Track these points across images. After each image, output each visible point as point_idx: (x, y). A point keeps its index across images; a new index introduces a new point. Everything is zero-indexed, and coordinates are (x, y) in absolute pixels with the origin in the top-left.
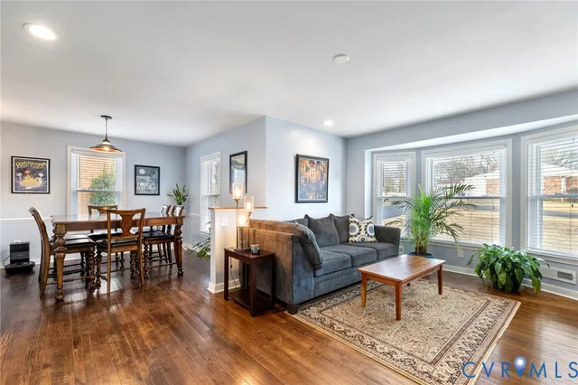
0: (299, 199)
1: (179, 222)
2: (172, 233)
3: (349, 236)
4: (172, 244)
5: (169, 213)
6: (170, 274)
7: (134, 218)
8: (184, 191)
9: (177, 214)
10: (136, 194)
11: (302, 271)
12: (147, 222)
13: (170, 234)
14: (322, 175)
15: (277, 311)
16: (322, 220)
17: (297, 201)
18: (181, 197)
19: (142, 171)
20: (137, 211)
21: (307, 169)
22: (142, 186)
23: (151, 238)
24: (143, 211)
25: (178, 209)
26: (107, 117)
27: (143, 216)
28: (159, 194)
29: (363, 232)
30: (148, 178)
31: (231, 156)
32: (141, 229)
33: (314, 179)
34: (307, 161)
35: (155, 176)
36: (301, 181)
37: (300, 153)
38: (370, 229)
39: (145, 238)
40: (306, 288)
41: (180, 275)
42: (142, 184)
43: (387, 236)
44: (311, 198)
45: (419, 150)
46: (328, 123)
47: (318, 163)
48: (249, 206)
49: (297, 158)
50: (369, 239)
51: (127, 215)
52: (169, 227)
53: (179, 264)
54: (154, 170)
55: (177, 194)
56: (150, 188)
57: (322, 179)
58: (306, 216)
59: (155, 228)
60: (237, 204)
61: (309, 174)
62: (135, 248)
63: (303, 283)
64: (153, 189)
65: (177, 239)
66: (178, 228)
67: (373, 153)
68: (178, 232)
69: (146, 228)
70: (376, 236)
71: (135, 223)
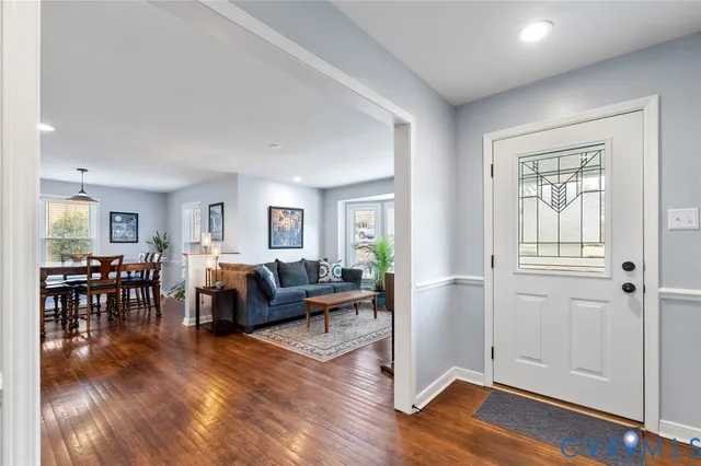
0: (273, 245)
1: (156, 267)
2: (151, 278)
3: (319, 278)
4: (150, 288)
5: (148, 260)
6: (149, 315)
7: (113, 263)
8: (165, 238)
9: (155, 260)
10: (111, 242)
11: (256, 300)
12: (125, 268)
13: (148, 280)
14: (297, 224)
15: (237, 333)
16: (292, 264)
17: (270, 247)
18: (161, 245)
19: (118, 218)
20: (116, 258)
21: (281, 219)
22: (118, 233)
23: (129, 283)
24: (121, 258)
25: (157, 256)
26: (83, 170)
27: (121, 262)
28: (137, 242)
29: (330, 274)
30: (125, 225)
31: (210, 206)
32: (119, 275)
33: (288, 228)
34: (281, 212)
35: (133, 223)
36: (274, 229)
37: (273, 205)
38: (337, 272)
39: (123, 283)
40: (261, 314)
41: (159, 316)
42: (118, 231)
43: (351, 277)
44: (285, 245)
45: (383, 201)
46: (298, 179)
47: (292, 213)
48: (216, 251)
49: (270, 209)
50: (335, 279)
51: (106, 261)
52: (148, 273)
53: (157, 306)
54: (132, 217)
55: (158, 241)
56: (127, 235)
57: (297, 227)
58: (277, 260)
59: (133, 274)
60: (206, 251)
61: (283, 222)
62: (113, 291)
63: (258, 310)
64: (131, 236)
65: (155, 284)
66: (156, 272)
67: (346, 204)
68: (156, 277)
69: (124, 274)
70: (342, 277)
71: (113, 269)
